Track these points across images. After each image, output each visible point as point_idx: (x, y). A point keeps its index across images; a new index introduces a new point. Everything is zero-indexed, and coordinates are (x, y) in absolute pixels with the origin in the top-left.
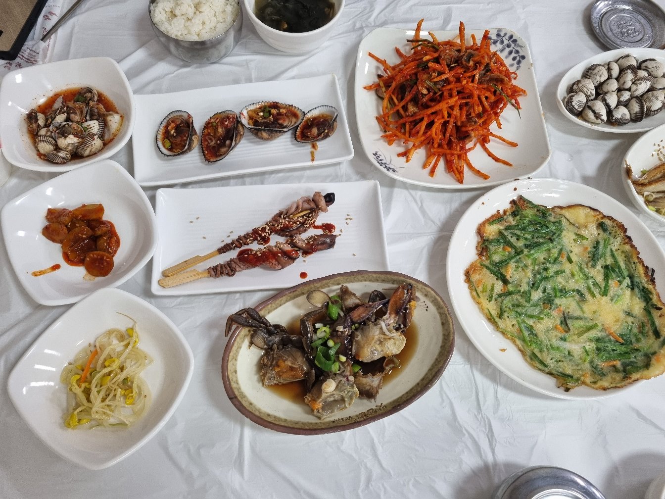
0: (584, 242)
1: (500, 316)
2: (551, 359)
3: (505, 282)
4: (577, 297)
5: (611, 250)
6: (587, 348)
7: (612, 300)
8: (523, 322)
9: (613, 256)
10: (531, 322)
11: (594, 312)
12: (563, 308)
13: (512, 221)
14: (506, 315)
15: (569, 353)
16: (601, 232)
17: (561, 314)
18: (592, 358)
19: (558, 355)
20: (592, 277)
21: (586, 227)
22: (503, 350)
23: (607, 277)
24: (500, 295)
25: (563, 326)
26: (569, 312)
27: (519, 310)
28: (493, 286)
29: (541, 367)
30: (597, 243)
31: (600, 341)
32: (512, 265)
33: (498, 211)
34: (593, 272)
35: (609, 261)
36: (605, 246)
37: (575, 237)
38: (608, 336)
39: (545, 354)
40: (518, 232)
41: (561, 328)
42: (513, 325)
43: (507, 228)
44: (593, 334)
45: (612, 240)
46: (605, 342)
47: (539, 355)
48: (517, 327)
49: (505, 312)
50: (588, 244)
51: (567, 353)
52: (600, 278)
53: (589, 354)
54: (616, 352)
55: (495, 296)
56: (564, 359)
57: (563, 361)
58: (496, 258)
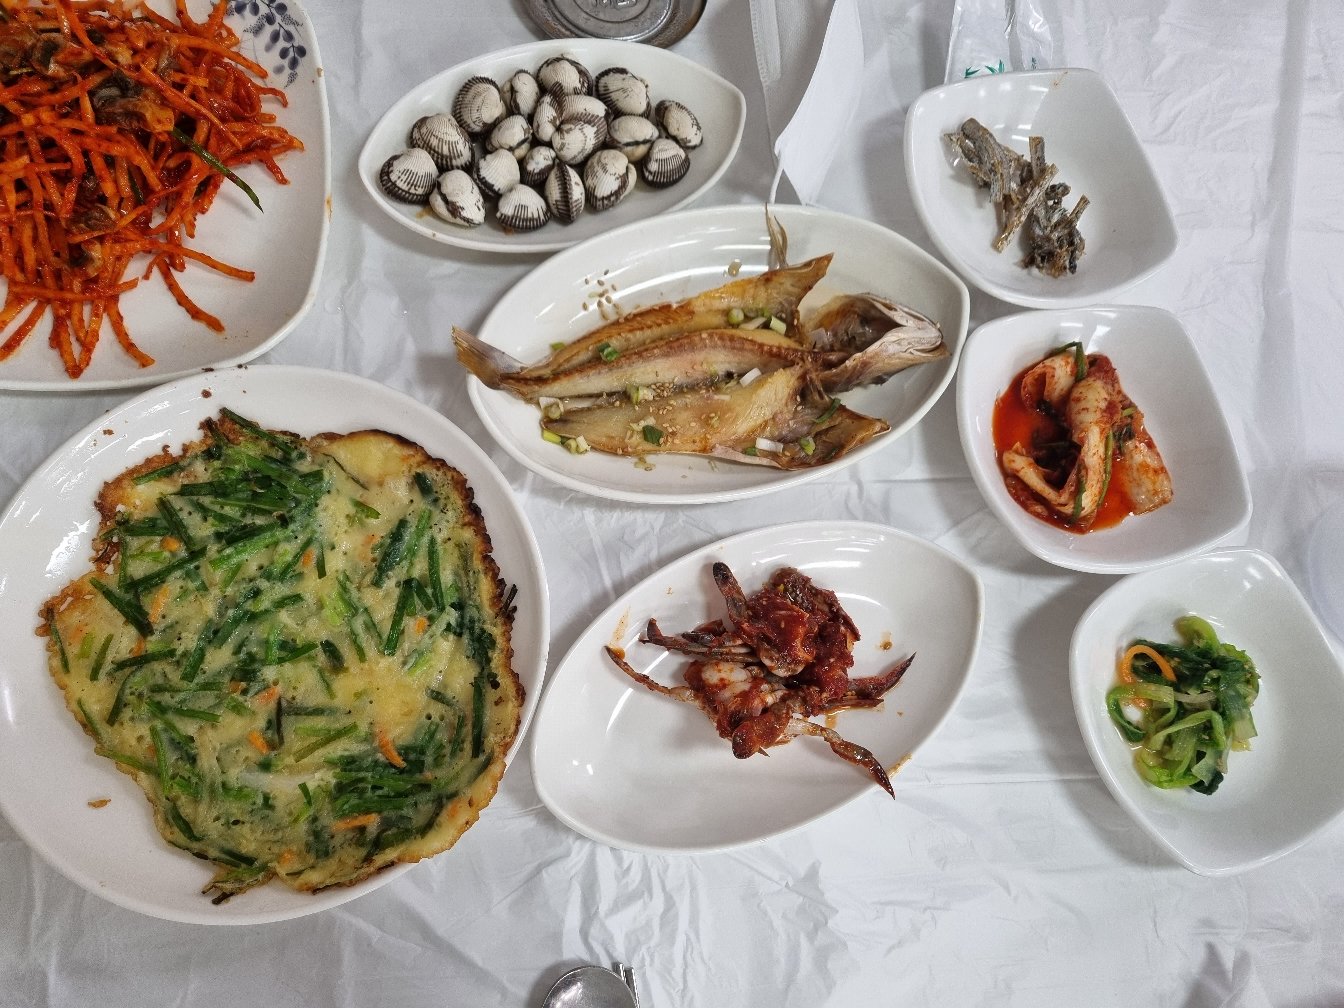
0: (373, 521)
1: (113, 717)
2: (217, 819)
3: (144, 628)
4: (322, 658)
6: (311, 786)
7: (404, 663)
8: (170, 727)
9: (432, 554)
10: (189, 728)
11: (358, 695)
12: (279, 689)
13: (201, 472)
14: (127, 713)
15: (266, 798)
16: (417, 496)
17: (273, 705)
18: (318, 811)
19: (235, 809)
20: (366, 610)
22: (100, 804)
23: (403, 608)
24: (121, 665)
25: (270, 734)
26: (294, 698)
27: (166, 698)
28: (109, 639)
29: (181, 838)
30: (403, 523)
31: (353, 766)
32: (174, 584)
33: (165, 448)
34: (370, 597)
35: (420, 569)
37: (351, 510)
38: (375, 750)
39: (202, 808)
40: (206, 500)
41: (260, 741)
42: (140, 739)
44: (340, 749)
45: (437, 516)
46: (360, 769)
47: (186, 810)
48: (148, 739)
49: (125, 705)
50: (380, 527)
51: (260, 801)
52: (384, 612)
53: (313, 801)
54: (379, 792)
55: (108, 667)
56: (246, 818)
57: (243, 823)
58: (139, 569)
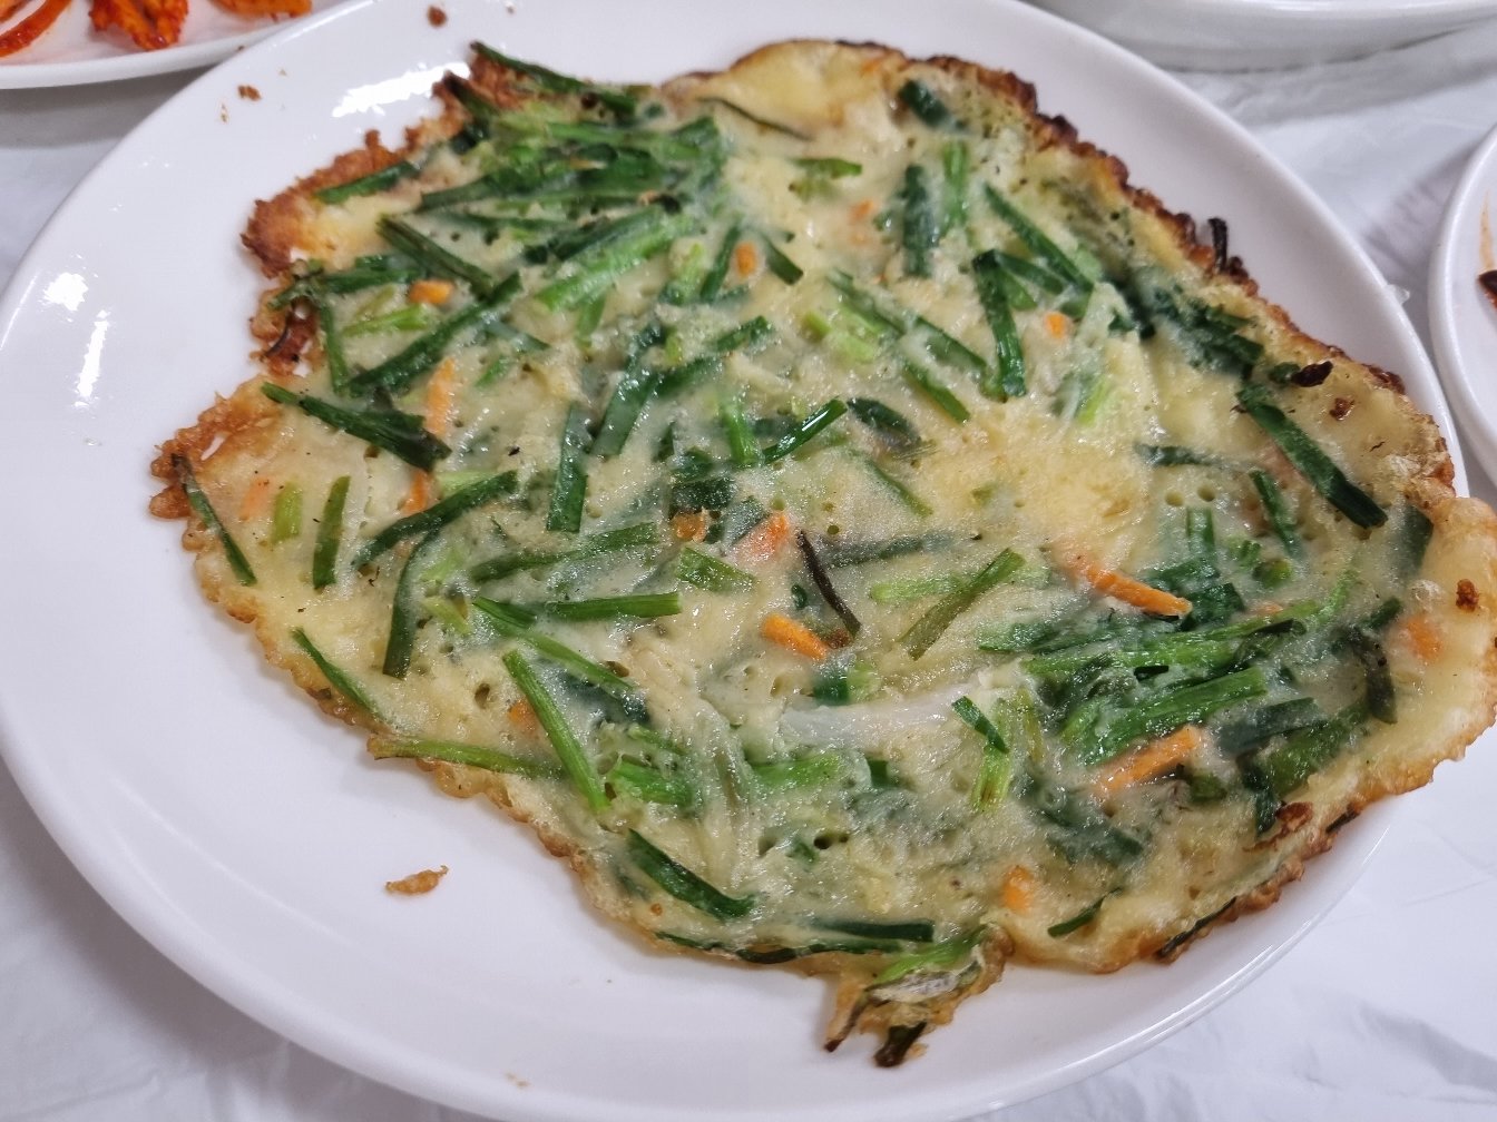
0: (848, 183)
1: (396, 658)
2: (766, 845)
3: (419, 450)
4: (864, 436)
5: (990, 192)
6: (985, 702)
7: (1058, 408)
8: (551, 652)
9: (1002, 209)
10: (602, 645)
11: (982, 495)
12: (792, 519)
13: (456, 170)
14: (429, 643)
15: (879, 771)
16: (917, 129)
17: (792, 553)
18: (1032, 760)
19: (803, 809)
20: (921, 321)
21: (838, 123)
22: (424, 883)
23: (997, 305)
24: (386, 539)
25: (812, 612)
26: (834, 530)
27: (521, 589)
28: (341, 489)
29: (695, 924)
30: (912, 173)
31: (1051, 644)
32: (463, 357)
33: (372, 138)
34: (917, 298)
35: (993, 235)
36: (957, 180)
37: (795, 174)
38: (1093, 599)
39: (716, 827)
40: (487, 208)
41: (799, 631)
42: (483, 692)
43: (426, 206)
44: (1004, 611)
45: (979, 148)
46: (1083, 641)
47: (674, 842)
48: (507, 690)
49: (421, 624)
50: (871, 188)
51: (863, 776)
52: (964, 317)
53: (1006, 737)
54: (1162, 680)
56: (848, 823)
57: (844, 839)
58: (370, 351)
